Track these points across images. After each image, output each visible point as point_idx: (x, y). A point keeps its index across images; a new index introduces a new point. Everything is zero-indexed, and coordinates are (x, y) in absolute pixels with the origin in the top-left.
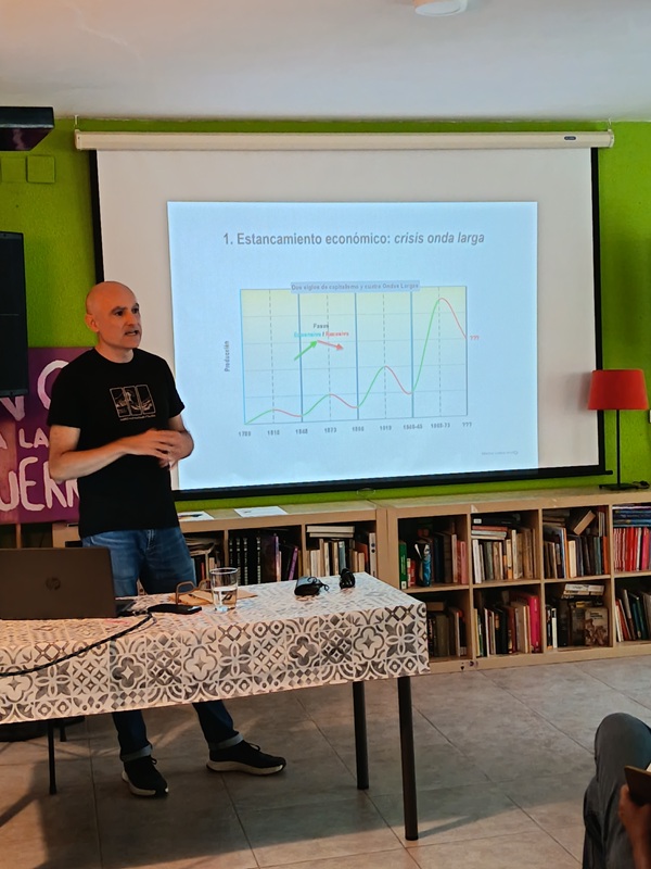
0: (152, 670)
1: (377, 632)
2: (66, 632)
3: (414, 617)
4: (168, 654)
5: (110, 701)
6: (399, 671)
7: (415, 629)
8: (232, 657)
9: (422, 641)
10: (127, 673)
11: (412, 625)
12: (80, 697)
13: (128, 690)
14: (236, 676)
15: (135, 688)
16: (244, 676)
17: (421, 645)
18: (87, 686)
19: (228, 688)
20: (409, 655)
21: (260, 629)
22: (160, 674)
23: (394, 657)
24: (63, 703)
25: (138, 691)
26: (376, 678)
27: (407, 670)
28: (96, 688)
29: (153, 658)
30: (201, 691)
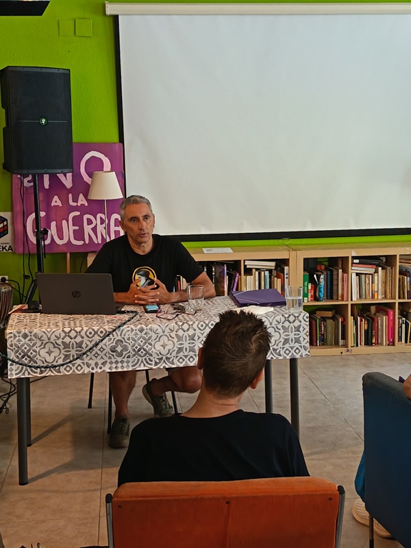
0: (134, 348)
1: (277, 330)
2: (83, 322)
3: (300, 322)
4: (144, 339)
5: (108, 365)
6: (290, 354)
7: (301, 329)
8: (184, 342)
9: (305, 337)
10: (119, 349)
11: (300, 326)
12: (90, 362)
13: (119, 359)
14: (186, 354)
15: (124, 358)
16: (192, 353)
17: (305, 339)
18: (94, 355)
19: (181, 360)
20: (297, 345)
21: (202, 326)
22: (139, 350)
23: (287, 346)
24: (79, 365)
25: (125, 360)
26: (275, 358)
27: (295, 354)
28: (99, 357)
29: (135, 341)
30: (164, 361)
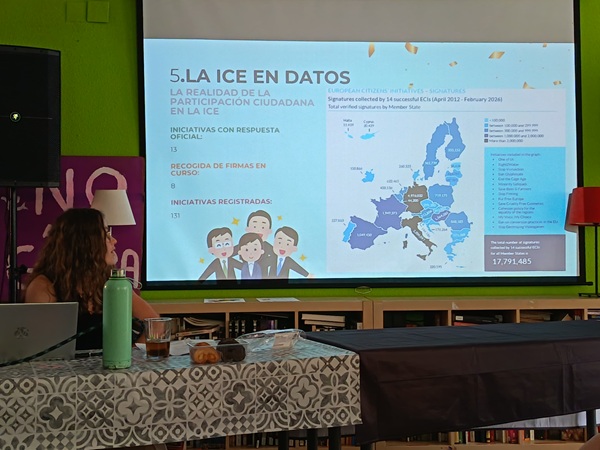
0: (82, 411)
1: (313, 381)
3: (347, 368)
4: (100, 395)
5: (35, 444)
6: (332, 421)
7: (348, 380)
8: (167, 401)
11: (346, 375)
13: (56, 432)
14: (169, 421)
15: (64, 429)
16: (178, 421)
17: (353, 396)
18: (12, 426)
19: (161, 433)
20: (342, 405)
21: (197, 374)
22: (91, 416)
23: (328, 407)
25: (66, 433)
26: (309, 427)
29: (84, 399)
30: (133, 435)
